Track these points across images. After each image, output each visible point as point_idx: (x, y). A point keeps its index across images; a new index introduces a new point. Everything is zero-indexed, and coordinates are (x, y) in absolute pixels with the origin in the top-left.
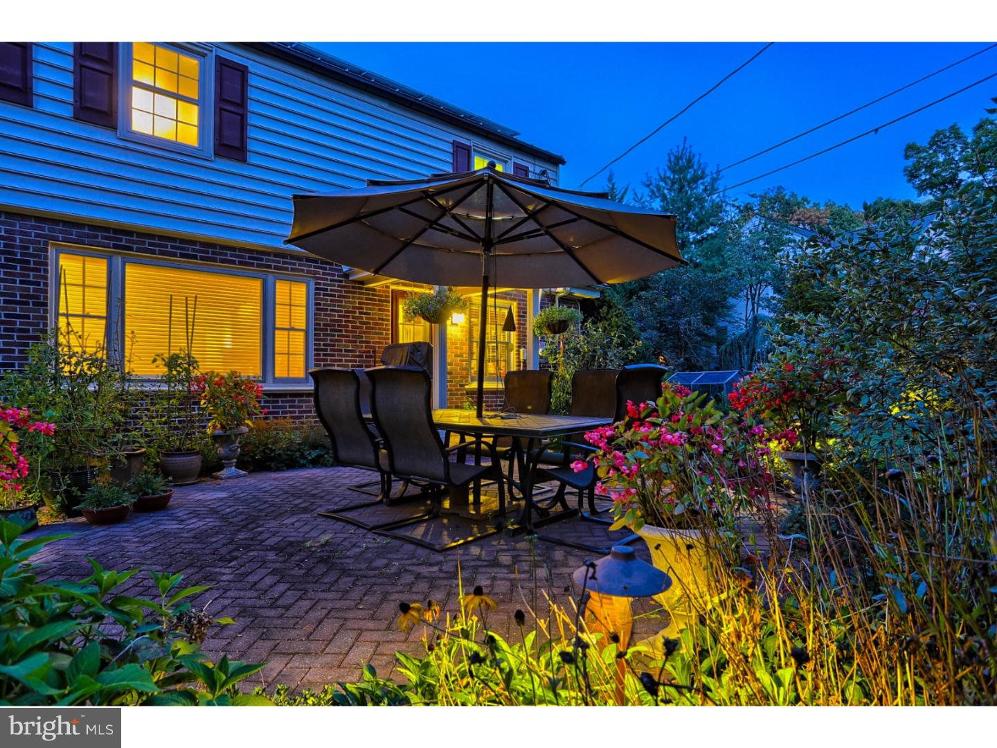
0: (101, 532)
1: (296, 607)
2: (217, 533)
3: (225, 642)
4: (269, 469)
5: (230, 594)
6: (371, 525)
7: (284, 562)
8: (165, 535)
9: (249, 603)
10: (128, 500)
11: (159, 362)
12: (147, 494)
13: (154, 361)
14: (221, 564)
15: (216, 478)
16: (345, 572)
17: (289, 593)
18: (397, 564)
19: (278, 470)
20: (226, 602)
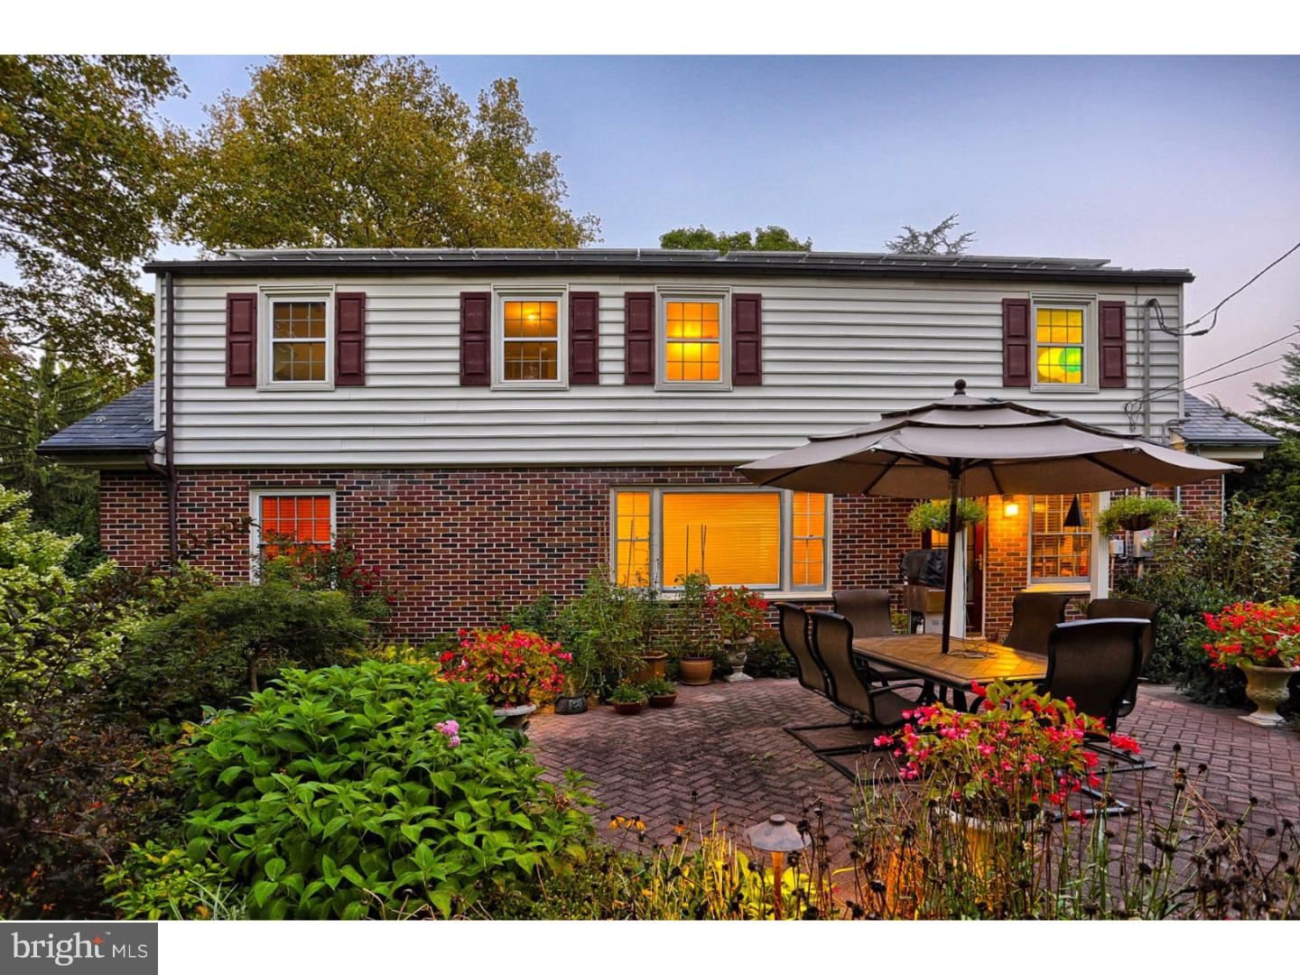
0: (620, 721)
1: (707, 806)
2: (695, 735)
3: (648, 818)
4: (774, 676)
5: (673, 786)
6: (819, 747)
7: (726, 769)
8: (658, 730)
9: (680, 795)
10: (643, 698)
11: (680, 581)
12: (656, 694)
13: (676, 580)
14: (681, 761)
15: (726, 681)
16: (763, 787)
17: (711, 794)
18: (811, 788)
19: (782, 677)
20: (667, 791)
